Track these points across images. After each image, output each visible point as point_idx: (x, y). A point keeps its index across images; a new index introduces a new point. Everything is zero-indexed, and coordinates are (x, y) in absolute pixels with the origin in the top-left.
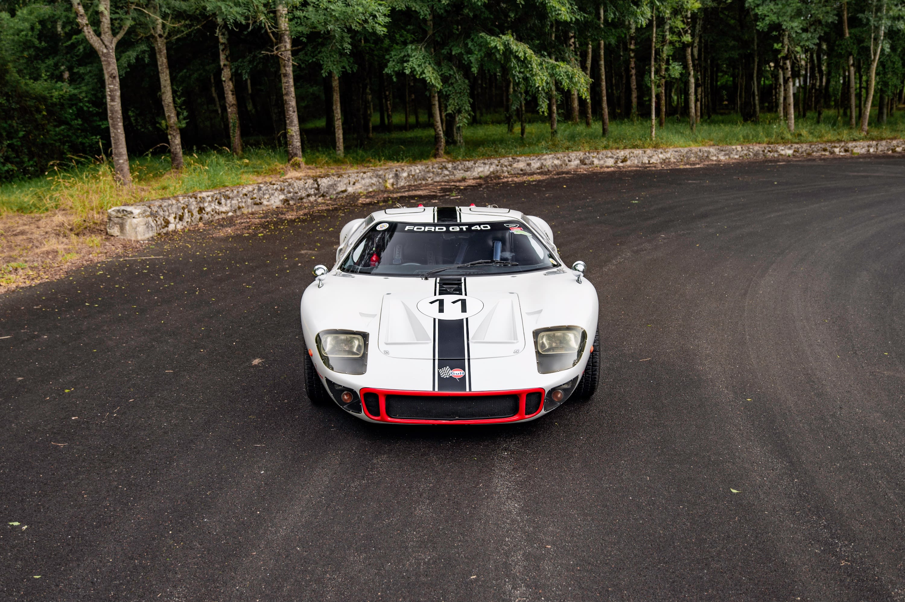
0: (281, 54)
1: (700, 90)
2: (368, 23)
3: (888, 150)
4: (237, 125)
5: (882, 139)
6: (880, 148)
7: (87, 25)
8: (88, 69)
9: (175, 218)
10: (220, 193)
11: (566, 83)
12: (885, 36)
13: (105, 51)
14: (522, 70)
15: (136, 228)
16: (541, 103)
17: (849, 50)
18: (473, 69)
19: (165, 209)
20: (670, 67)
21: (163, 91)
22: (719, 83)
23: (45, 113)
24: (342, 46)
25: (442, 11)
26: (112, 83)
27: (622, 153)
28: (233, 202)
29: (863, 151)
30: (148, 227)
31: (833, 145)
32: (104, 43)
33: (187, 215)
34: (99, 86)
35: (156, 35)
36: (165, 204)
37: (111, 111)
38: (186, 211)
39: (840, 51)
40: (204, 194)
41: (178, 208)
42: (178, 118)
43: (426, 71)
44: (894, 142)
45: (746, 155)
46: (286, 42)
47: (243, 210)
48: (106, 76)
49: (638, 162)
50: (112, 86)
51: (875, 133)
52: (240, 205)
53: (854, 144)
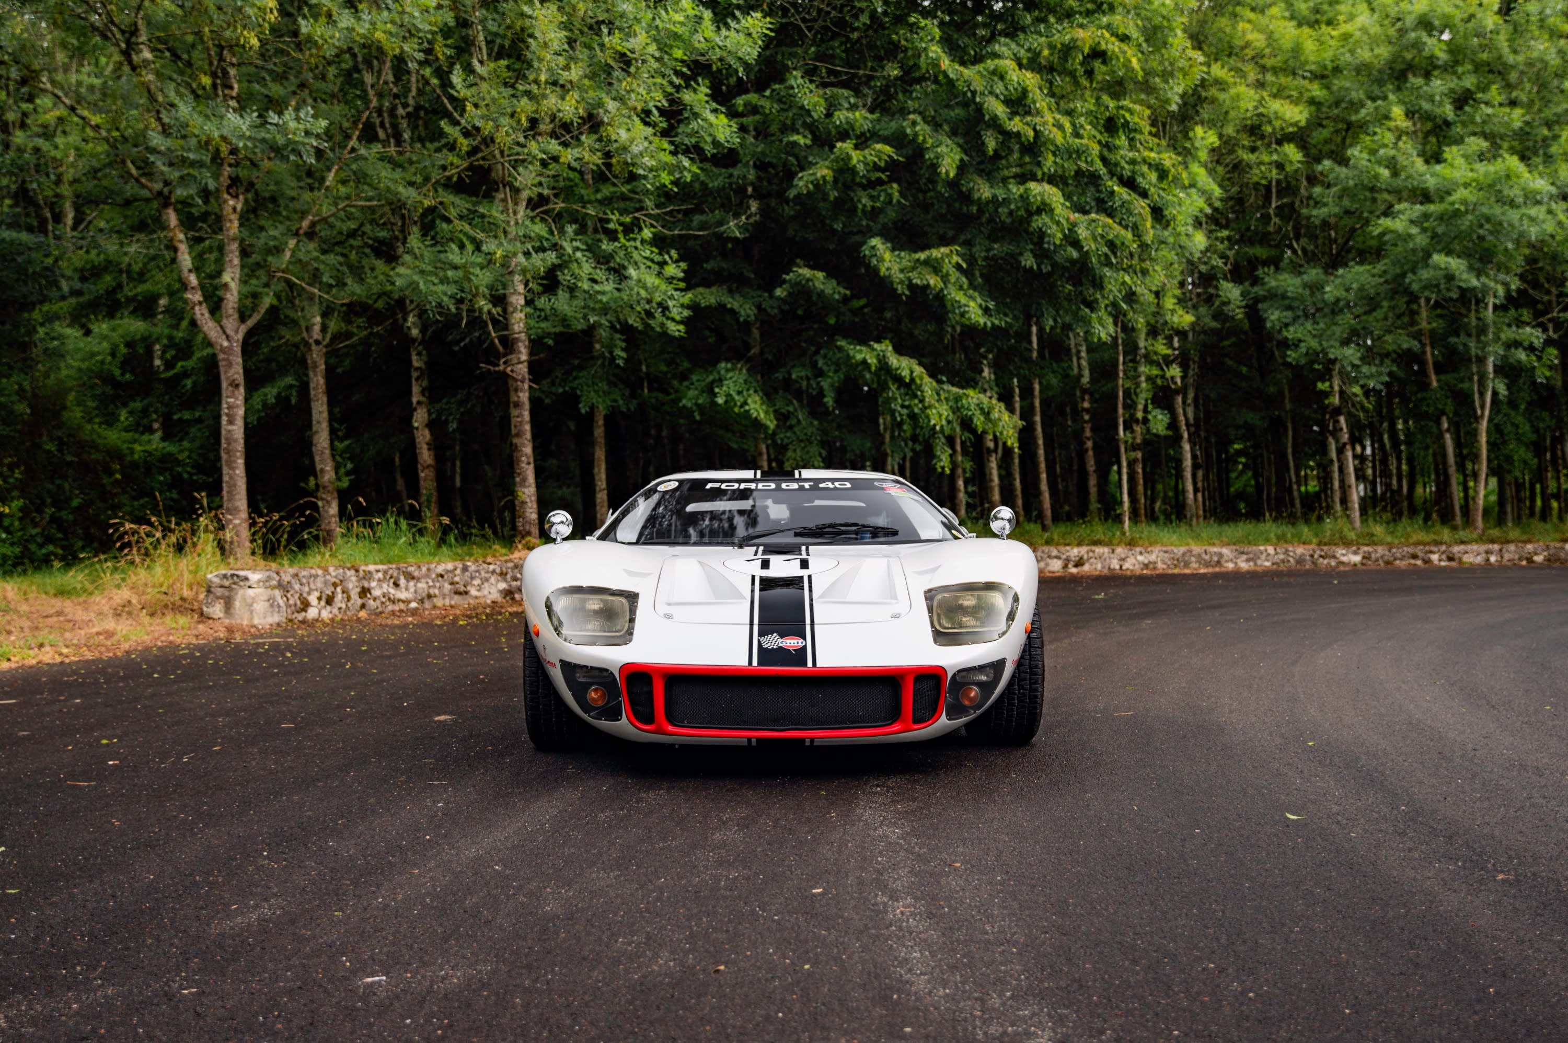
0: (512, 371)
1: (1200, 474)
2: (654, 318)
3: (1520, 559)
4: (434, 499)
5: (1508, 542)
6: (1507, 556)
7: (200, 303)
8: (197, 414)
9: (320, 599)
10: (399, 569)
11: (979, 421)
12: (1495, 371)
13: (226, 344)
14: (907, 403)
15: (251, 605)
16: (938, 453)
17: (1440, 407)
18: (826, 400)
19: (304, 581)
20: (1150, 417)
21: (314, 429)
22: (1232, 490)
23: (118, 476)
24: (611, 353)
25: (776, 311)
26: (233, 396)
27: (1074, 552)
28: (419, 585)
29: (1479, 560)
30: (272, 606)
31: (1427, 548)
32: (224, 332)
33: (339, 596)
34: (212, 441)
35: (311, 341)
36: (304, 573)
37: (227, 439)
38: (339, 589)
39: (1424, 408)
40: (371, 568)
41: (326, 583)
42: (336, 473)
43: (749, 401)
44: (1530, 547)
45: (1283, 561)
46: (520, 352)
47: (435, 600)
48: (224, 385)
49: (1103, 567)
50: (232, 400)
51: (1495, 532)
52: (432, 591)
53: (1462, 548)
